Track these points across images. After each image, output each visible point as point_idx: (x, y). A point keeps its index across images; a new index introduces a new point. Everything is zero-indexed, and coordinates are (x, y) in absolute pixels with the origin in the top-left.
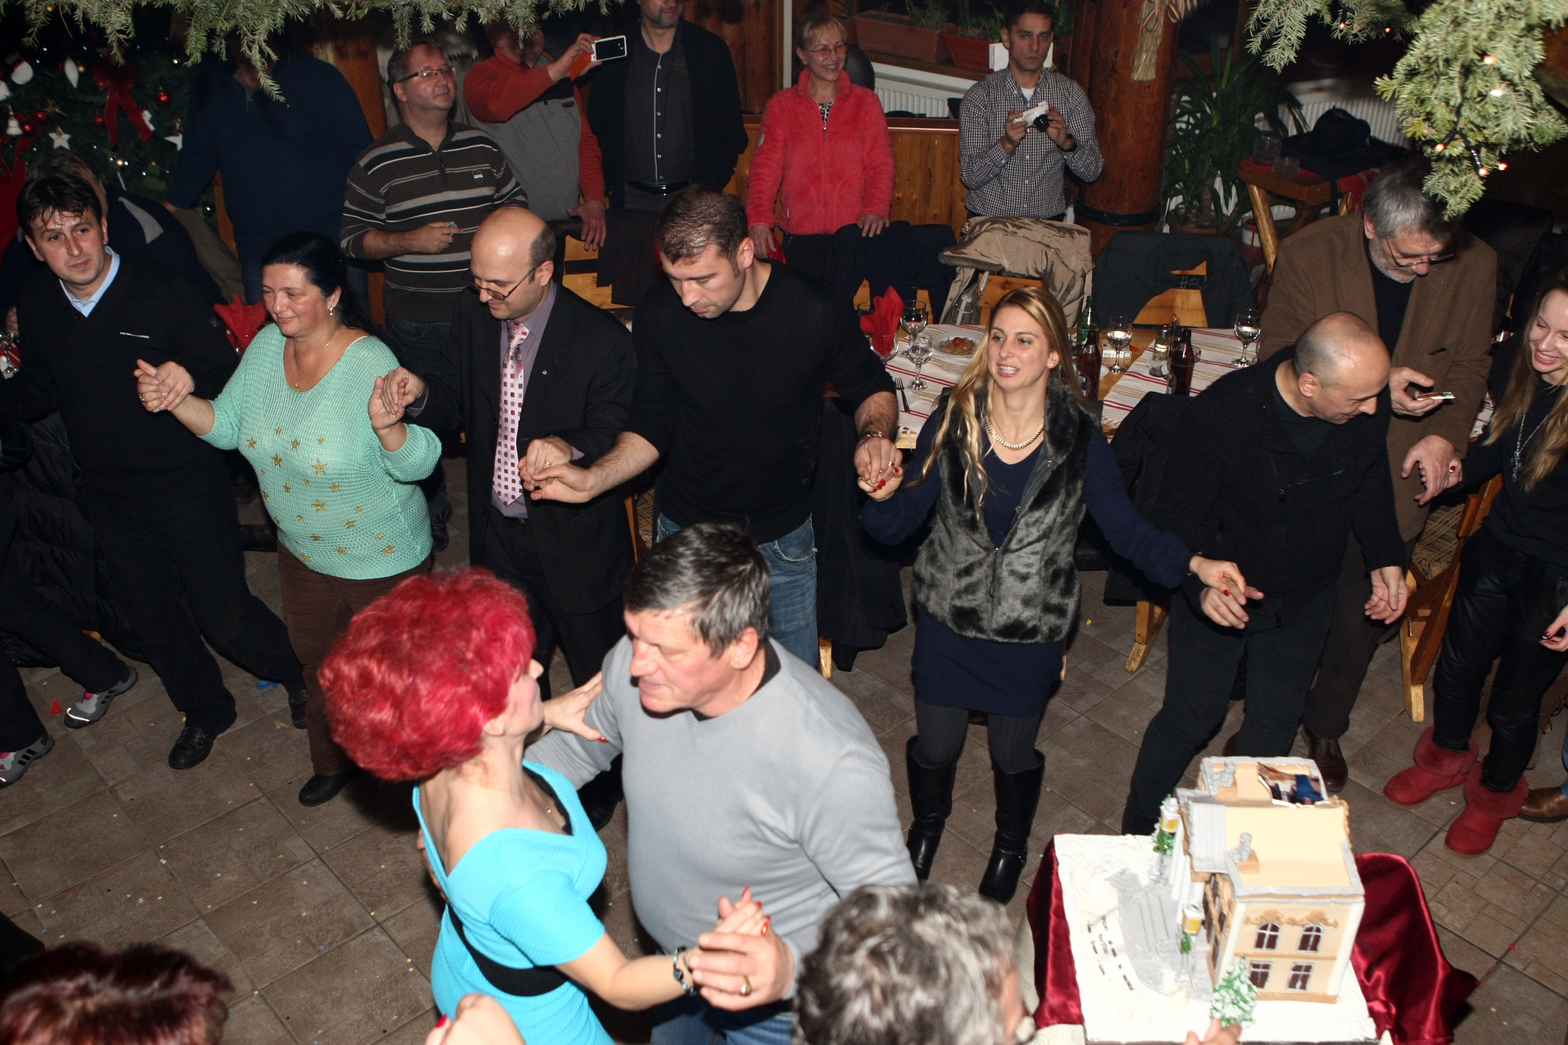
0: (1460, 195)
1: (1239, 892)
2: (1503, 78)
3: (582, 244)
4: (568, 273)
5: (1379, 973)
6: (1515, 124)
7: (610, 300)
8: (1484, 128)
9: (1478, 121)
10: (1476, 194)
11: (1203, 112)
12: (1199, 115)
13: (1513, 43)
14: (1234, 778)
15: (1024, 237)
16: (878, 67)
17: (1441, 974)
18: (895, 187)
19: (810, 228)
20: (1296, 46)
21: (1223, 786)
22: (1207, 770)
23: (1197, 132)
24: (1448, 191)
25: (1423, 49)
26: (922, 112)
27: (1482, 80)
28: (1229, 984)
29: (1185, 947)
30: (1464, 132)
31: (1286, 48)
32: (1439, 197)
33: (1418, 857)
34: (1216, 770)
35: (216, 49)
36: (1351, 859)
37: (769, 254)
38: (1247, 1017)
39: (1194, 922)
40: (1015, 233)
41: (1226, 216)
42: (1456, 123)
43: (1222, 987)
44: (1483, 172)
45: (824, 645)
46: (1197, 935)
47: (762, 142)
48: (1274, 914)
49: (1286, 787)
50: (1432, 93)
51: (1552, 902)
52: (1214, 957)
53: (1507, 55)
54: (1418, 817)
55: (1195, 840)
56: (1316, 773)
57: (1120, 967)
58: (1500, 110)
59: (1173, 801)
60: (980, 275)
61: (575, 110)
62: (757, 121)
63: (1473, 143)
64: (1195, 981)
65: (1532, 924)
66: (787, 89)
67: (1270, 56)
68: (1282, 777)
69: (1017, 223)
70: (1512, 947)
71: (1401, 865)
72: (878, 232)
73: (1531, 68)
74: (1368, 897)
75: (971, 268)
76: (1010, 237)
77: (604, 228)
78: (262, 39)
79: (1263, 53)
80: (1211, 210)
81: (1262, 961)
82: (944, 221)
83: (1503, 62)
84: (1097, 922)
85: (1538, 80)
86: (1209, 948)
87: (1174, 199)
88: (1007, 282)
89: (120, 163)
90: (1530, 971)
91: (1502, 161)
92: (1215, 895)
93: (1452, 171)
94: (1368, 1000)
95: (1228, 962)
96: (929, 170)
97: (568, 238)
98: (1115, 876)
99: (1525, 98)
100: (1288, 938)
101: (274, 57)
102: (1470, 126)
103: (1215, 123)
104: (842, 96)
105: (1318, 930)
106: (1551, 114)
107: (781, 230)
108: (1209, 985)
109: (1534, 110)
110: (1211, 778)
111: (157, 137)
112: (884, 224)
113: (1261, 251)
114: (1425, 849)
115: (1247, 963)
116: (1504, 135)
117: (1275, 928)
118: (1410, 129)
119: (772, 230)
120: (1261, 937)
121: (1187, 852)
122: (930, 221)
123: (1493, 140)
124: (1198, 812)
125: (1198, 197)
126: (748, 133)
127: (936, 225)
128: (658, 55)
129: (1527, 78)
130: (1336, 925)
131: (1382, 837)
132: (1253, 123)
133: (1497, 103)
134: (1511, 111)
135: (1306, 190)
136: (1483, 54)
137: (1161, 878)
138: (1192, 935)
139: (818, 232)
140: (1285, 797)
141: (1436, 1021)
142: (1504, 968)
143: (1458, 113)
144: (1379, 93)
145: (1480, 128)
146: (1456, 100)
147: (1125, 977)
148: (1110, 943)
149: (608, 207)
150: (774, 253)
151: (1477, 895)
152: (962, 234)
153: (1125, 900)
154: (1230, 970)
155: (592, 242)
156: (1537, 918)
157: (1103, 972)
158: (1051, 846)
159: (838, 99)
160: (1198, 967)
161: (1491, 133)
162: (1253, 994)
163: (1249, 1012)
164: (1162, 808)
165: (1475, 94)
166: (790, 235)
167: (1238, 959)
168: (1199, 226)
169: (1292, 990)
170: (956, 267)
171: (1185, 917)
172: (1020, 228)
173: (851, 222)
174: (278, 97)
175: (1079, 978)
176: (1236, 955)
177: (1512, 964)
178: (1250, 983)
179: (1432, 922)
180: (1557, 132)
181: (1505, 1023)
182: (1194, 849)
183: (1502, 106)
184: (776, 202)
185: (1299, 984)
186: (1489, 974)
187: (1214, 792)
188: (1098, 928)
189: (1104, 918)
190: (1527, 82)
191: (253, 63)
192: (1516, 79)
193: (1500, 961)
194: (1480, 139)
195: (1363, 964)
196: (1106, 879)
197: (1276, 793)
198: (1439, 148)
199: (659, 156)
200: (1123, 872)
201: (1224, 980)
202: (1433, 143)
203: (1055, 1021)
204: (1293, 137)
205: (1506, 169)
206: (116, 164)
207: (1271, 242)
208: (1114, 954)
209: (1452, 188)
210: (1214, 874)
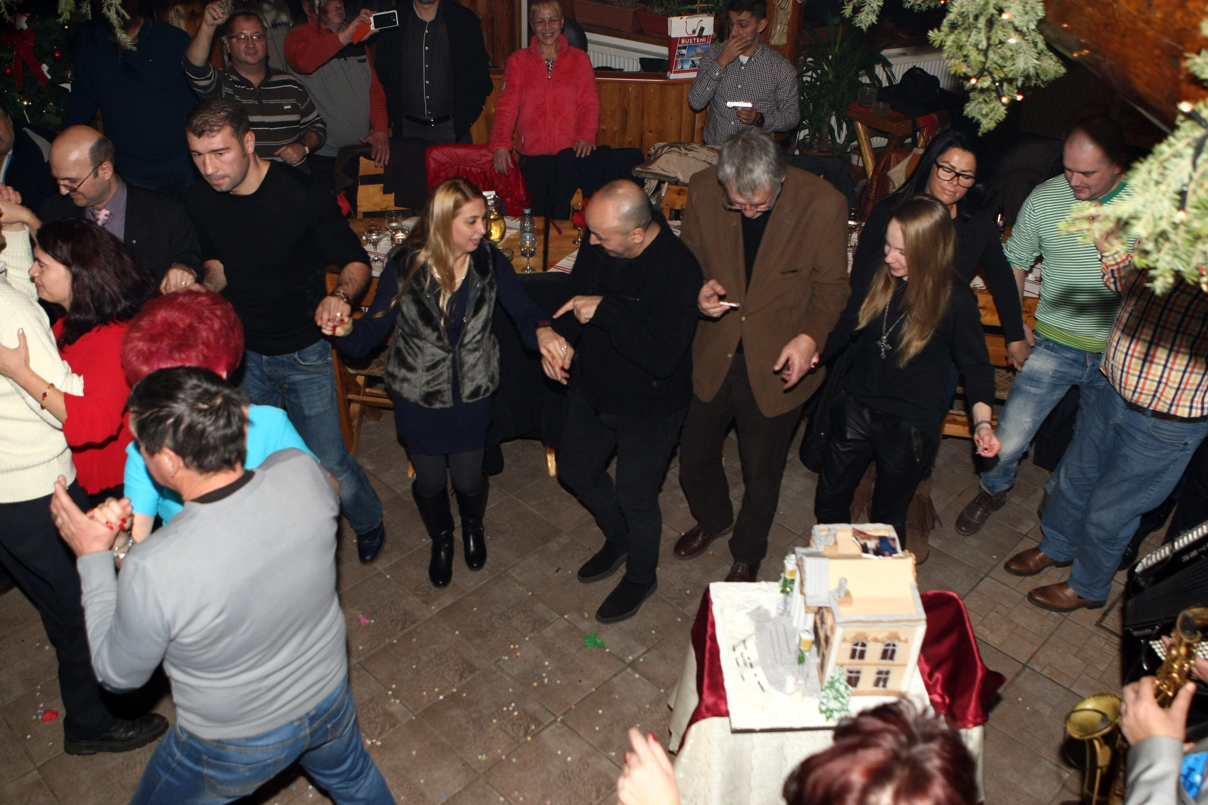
0: (990, 117)
1: (838, 619)
2: (1016, 30)
3: (372, 162)
4: (362, 184)
5: (938, 675)
6: (1026, 64)
7: (393, 203)
8: (1005, 67)
9: (1000, 61)
10: (1001, 117)
11: (823, 69)
12: (819, 71)
13: (1023, 4)
14: (836, 540)
15: (694, 157)
16: (589, 36)
17: (980, 674)
18: (600, 121)
19: (539, 150)
20: (877, 12)
21: (828, 546)
22: (817, 533)
23: (818, 83)
24: (982, 115)
25: (959, 7)
26: (622, 68)
27: (1002, 31)
28: (832, 685)
29: (801, 660)
30: (990, 70)
31: (870, 13)
32: (975, 119)
33: (970, 595)
34: (823, 533)
35: (83, 11)
36: (917, 594)
37: (508, 170)
38: (845, 708)
39: (806, 642)
40: (687, 154)
41: (839, 144)
42: (984, 63)
43: (827, 687)
44: (1005, 100)
45: (550, 453)
46: (809, 650)
47: (504, 87)
48: (863, 635)
49: (872, 544)
50: (967, 41)
51: (1061, 624)
52: (822, 667)
53: (1018, 12)
54: (970, 567)
55: (807, 583)
56: (894, 534)
57: (755, 675)
58: (1015, 52)
59: (793, 557)
60: (662, 185)
61: (367, 65)
62: (501, 72)
63: (997, 78)
64: (809, 684)
65: (1047, 639)
66: (524, 49)
67: (859, 18)
68: (870, 537)
69: (688, 147)
70: (1033, 656)
71: (952, 599)
72: (588, 154)
73: (1035, 23)
74: (929, 621)
75: (656, 179)
76: (684, 157)
77: (388, 151)
78: (118, 3)
79: (853, 17)
80: (829, 140)
81: (855, 668)
82: (637, 146)
83: (1015, 17)
84: (739, 644)
85: (1041, 33)
86: (818, 660)
87: (803, 131)
88: (681, 190)
89: (25, 103)
90: (1045, 672)
91: (1018, 93)
92: (823, 622)
93: (984, 100)
94: (930, 693)
95: (831, 670)
96: (626, 109)
97: (362, 159)
98: (753, 611)
99: (1032, 45)
100: (874, 651)
101: (128, 17)
102: (995, 66)
103: (831, 77)
104: (562, 53)
105: (894, 645)
106: (1052, 59)
107: (518, 152)
108: (818, 686)
109: (1039, 54)
110: (820, 540)
111: (54, 84)
112: (592, 148)
113: (864, 169)
114: (975, 589)
115: (845, 669)
116: (1018, 72)
117: (864, 645)
118: (954, 68)
119: (511, 152)
120: (854, 652)
121: (802, 593)
122: (626, 146)
123: (1010, 75)
124: (810, 563)
125: (819, 130)
126: (494, 82)
127: (631, 149)
128: (426, 23)
129: (1033, 30)
130: (906, 641)
131: (946, 582)
132: (858, 77)
133: (1013, 48)
134: (1022, 54)
135: (895, 125)
136: (1001, 11)
137: (785, 611)
138: (806, 651)
139: (544, 154)
140: (871, 552)
141: (976, 707)
142: (1028, 670)
143: (986, 55)
144: (931, 42)
145: (1001, 67)
146: (983, 45)
147: (759, 683)
148: (749, 658)
149: (391, 135)
150: (512, 169)
151: (1010, 620)
152: (649, 155)
153: (760, 628)
154: (832, 675)
155: (380, 161)
156: (1050, 635)
157: (743, 679)
158: (707, 592)
159: (559, 56)
160: (811, 674)
161: (1010, 70)
162: (849, 692)
163: (847, 705)
164: (786, 562)
165: (997, 42)
166: (524, 156)
167: (838, 668)
168: (820, 151)
169: (876, 689)
170: (644, 179)
171: (800, 639)
172: (690, 150)
173: (569, 146)
174: (131, 47)
175: (727, 684)
176: (837, 664)
177: (1033, 668)
178: (846, 683)
179: (974, 637)
180: (1056, 72)
181: (1028, 708)
182: (807, 590)
183: (1017, 51)
184: (514, 132)
185: (881, 684)
186: (1017, 675)
187: (821, 549)
188: (741, 649)
189: (744, 641)
190: (1033, 34)
191: (112, 21)
192: (1025, 29)
193: (1025, 666)
194: (1002, 75)
195: (927, 669)
196: (747, 614)
197: (865, 549)
198: (973, 81)
199: (428, 97)
200: (759, 608)
201: (828, 682)
202: (968, 78)
203: (709, 715)
204: (886, 87)
205: (1022, 100)
206: (22, 104)
207: (870, 162)
208: (751, 666)
209: (984, 112)
210: (820, 608)
